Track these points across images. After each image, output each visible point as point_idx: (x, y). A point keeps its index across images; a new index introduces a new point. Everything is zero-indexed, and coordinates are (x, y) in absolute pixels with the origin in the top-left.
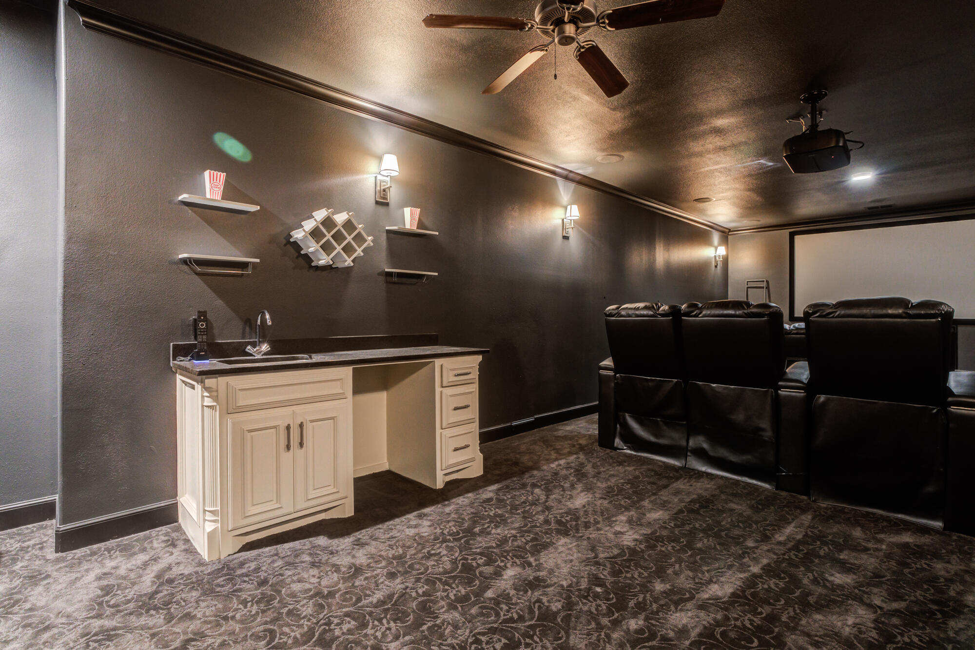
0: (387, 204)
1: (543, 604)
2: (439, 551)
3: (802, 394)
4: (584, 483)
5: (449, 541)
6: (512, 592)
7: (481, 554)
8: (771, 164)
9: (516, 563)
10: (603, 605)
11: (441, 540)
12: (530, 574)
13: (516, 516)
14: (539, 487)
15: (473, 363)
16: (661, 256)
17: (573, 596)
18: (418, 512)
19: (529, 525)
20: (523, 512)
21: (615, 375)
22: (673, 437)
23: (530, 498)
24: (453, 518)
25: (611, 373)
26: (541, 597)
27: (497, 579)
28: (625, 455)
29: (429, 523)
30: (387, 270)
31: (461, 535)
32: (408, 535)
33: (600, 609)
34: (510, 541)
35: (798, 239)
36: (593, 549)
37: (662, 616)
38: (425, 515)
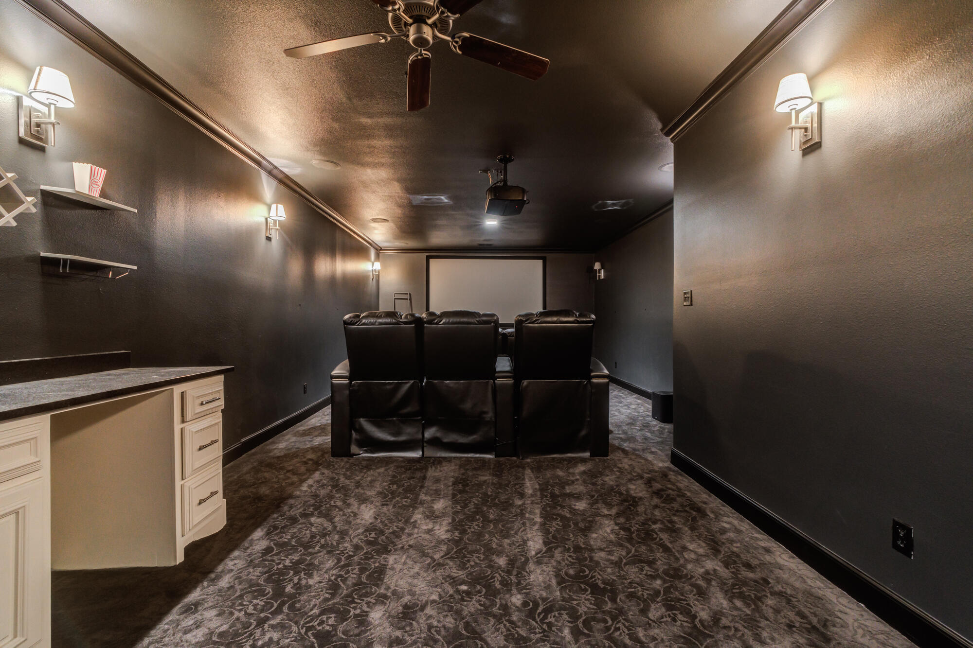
0: (42, 149)
1: (437, 627)
2: (267, 638)
3: (511, 382)
4: (354, 496)
5: (267, 619)
6: (398, 633)
7: (322, 613)
8: (446, 201)
9: (370, 602)
10: (481, 598)
11: (255, 623)
12: (395, 607)
13: (319, 554)
14: (312, 515)
15: (215, 386)
16: (340, 267)
17: (453, 605)
18: (179, 606)
19: (343, 558)
20: (322, 547)
21: (350, 383)
22: (409, 432)
23: (313, 529)
24: (242, 590)
25: (346, 381)
26: (429, 622)
27: (370, 630)
28: (364, 459)
29: (213, 612)
30: (43, 254)
31: (276, 605)
32: (197, 643)
33: (482, 603)
34: (341, 583)
35: (432, 262)
36: (424, 554)
37: (525, 583)
38: (197, 604)
